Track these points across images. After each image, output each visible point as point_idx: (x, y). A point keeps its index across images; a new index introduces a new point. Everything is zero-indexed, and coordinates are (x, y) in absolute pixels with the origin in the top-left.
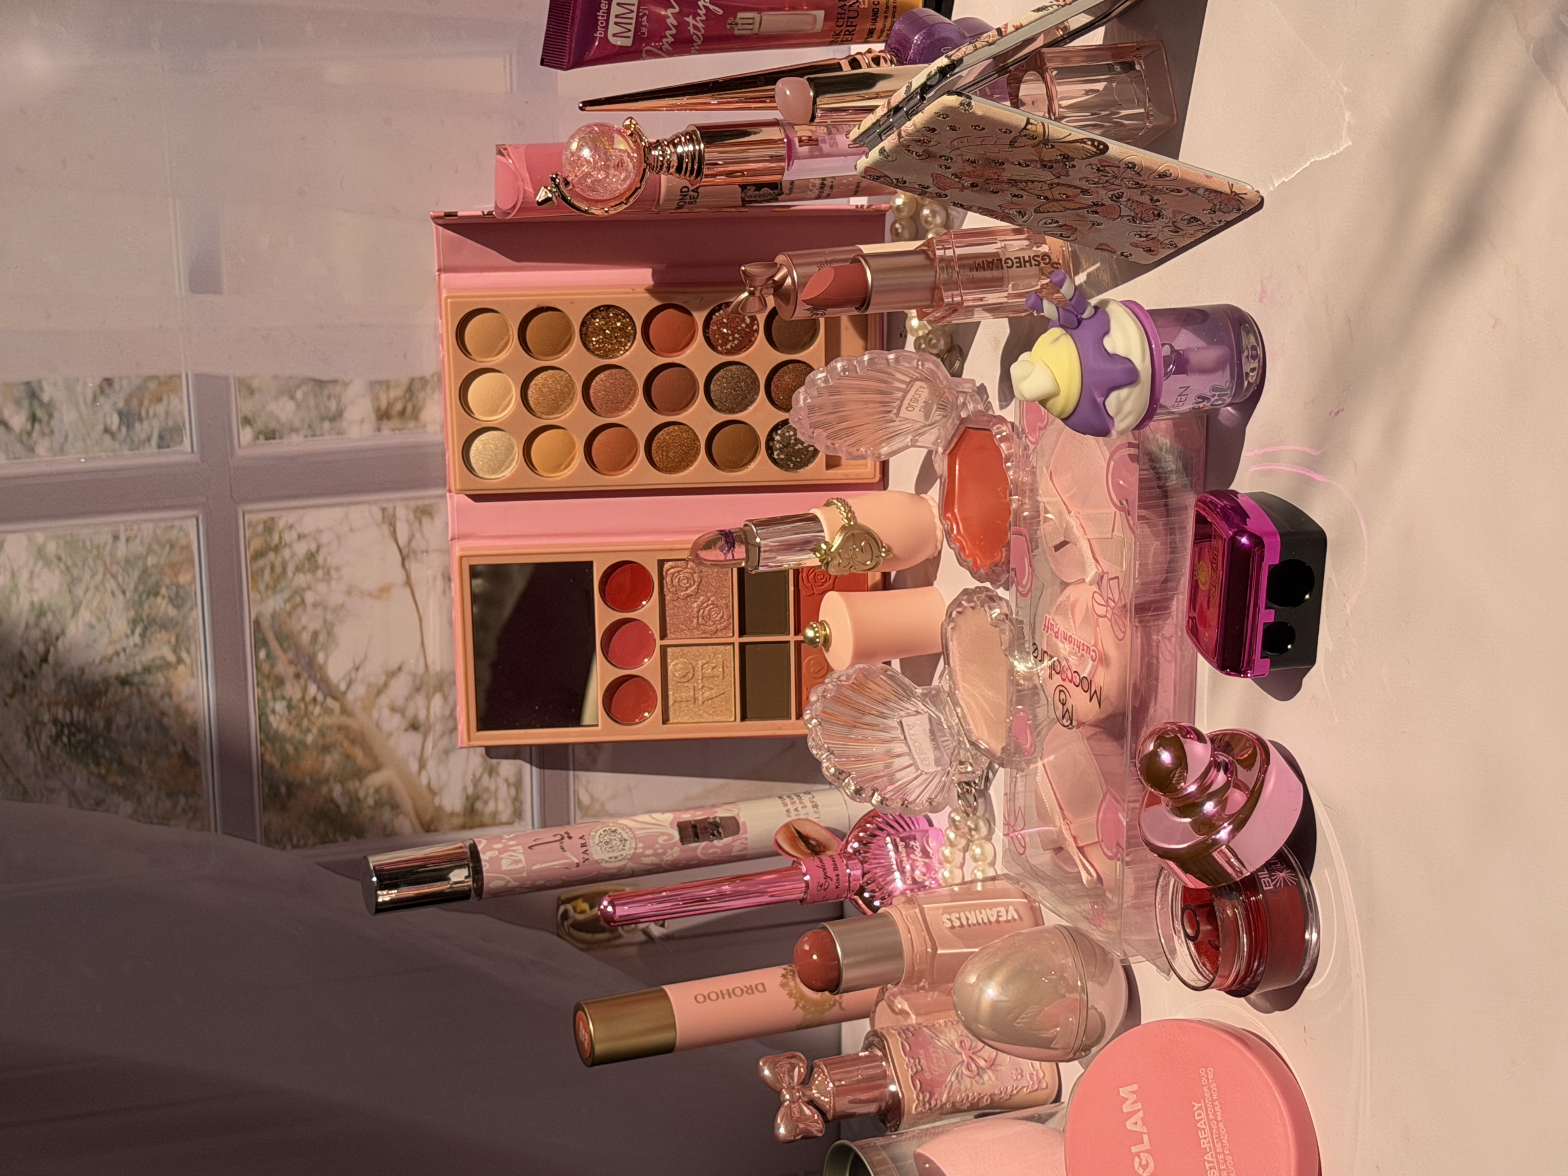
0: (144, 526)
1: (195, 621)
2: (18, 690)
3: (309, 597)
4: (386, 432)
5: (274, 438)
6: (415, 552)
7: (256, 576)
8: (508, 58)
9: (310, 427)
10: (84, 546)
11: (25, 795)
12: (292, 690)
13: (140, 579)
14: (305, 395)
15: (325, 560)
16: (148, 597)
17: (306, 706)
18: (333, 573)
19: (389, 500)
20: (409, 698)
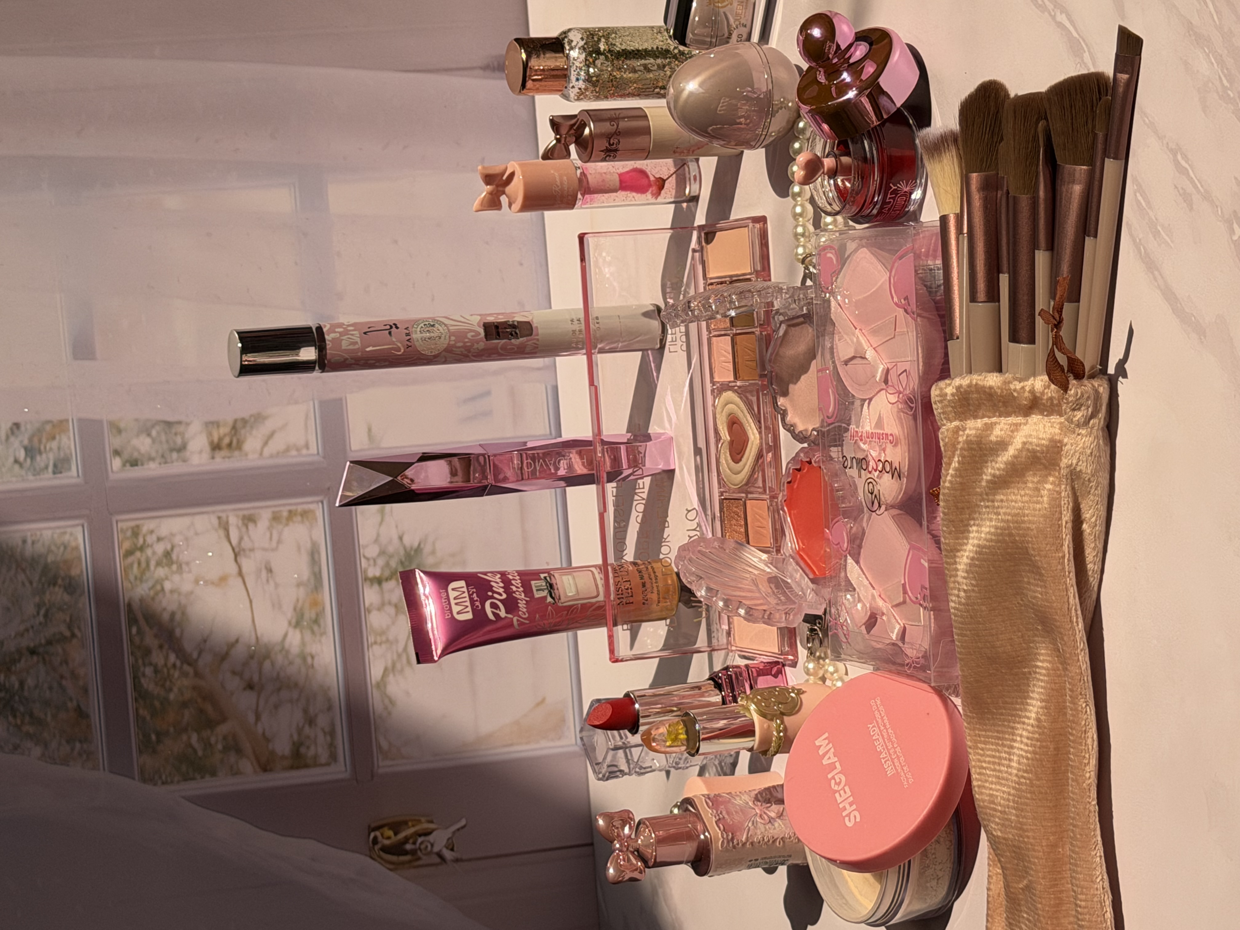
0: (44, 532)
1: (84, 604)
3: (168, 586)
4: (218, 459)
5: (137, 465)
6: (244, 550)
7: (127, 569)
8: (293, 190)
9: (163, 456)
12: (157, 658)
13: (43, 573)
14: (158, 433)
15: (178, 557)
16: (49, 586)
17: (168, 670)
18: (184, 566)
19: (223, 511)
20: (245, 664)
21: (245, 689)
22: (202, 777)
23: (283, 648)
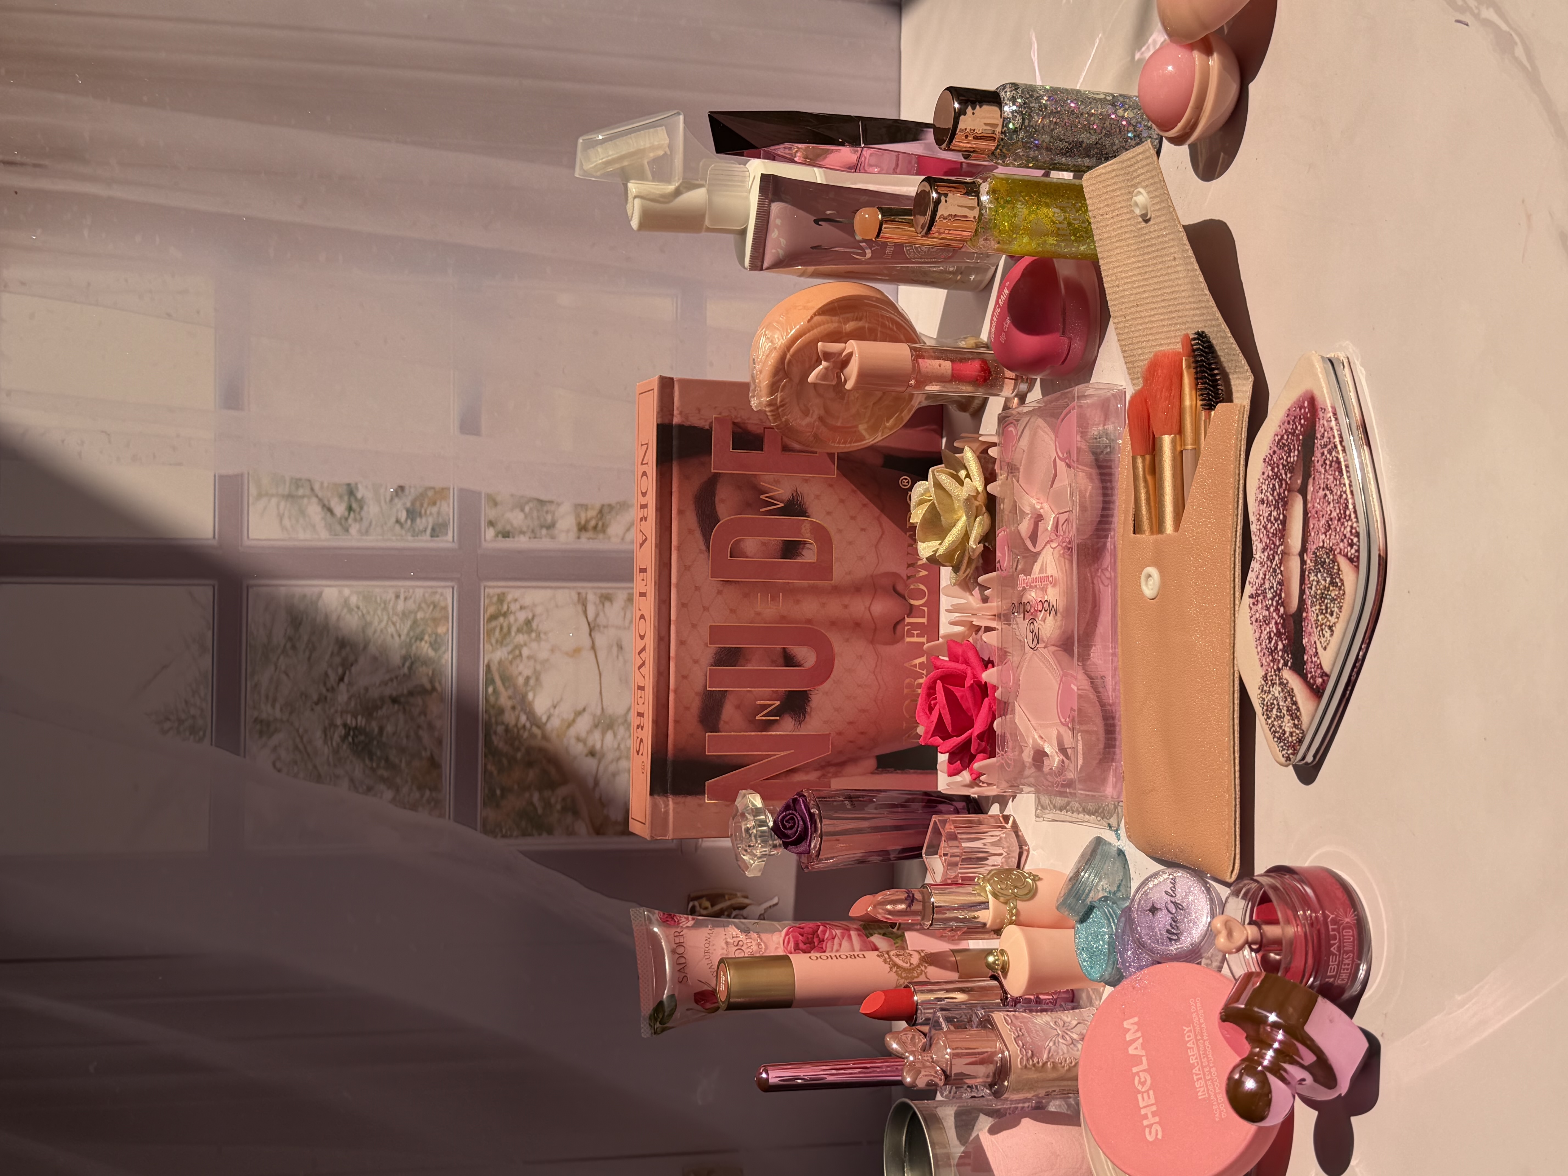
0: (417, 590)
1: (447, 661)
2: (322, 700)
3: (525, 652)
4: (583, 539)
5: (508, 537)
6: (599, 626)
7: (490, 632)
8: (675, 299)
9: (533, 531)
10: (376, 601)
11: (319, 779)
12: (509, 718)
13: (412, 628)
14: (531, 509)
15: (538, 626)
16: (416, 641)
17: (518, 732)
18: (542, 636)
19: (583, 588)
20: (590, 732)
21: (587, 756)
22: (540, 834)
23: (626, 721)
